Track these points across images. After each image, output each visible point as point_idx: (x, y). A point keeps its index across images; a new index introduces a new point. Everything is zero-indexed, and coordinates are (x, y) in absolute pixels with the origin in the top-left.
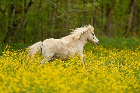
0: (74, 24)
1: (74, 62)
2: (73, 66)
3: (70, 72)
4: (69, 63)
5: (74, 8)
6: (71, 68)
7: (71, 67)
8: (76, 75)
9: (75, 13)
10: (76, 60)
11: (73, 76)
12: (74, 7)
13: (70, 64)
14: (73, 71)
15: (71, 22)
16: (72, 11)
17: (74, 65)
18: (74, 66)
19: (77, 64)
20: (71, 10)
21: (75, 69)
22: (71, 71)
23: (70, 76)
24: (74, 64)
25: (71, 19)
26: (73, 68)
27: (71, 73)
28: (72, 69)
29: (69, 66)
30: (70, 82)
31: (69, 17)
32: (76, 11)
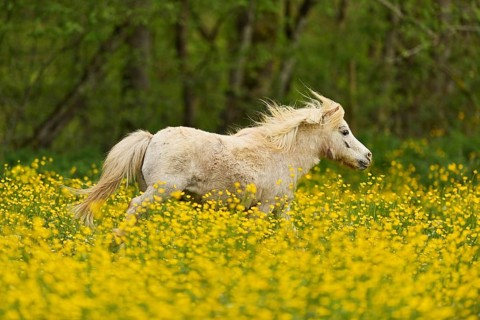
0: (463, 79)
1: (466, 217)
2: (461, 233)
3: (449, 252)
4: (448, 220)
5: (463, 21)
6: (454, 240)
7: (454, 235)
8: (475, 263)
9: (469, 37)
10: (472, 210)
11: (463, 269)
12: (466, 16)
13: (449, 225)
14: (461, 249)
15: (455, 70)
16: (458, 31)
17: (464, 227)
18: (465, 233)
19: (476, 224)
20: (453, 28)
21: (469, 242)
22: (453, 249)
23: (452, 266)
24: (463, 223)
25: (452, 60)
26: (462, 239)
27: (453, 255)
28: (458, 241)
29: (448, 230)
30: (451, 289)
31: (448, 53)
32: (471, 32)
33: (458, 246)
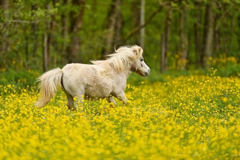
0: (14, 45)
1: (15, 109)
2: (12, 117)
3: (7, 125)
4: (6, 110)
5: (14, 18)
6: (9, 120)
7: (9, 117)
8: (19, 130)
9: (17, 26)
10: (18, 106)
11: (13, 133)
12: (16, 16)
13: (7, 113)
14: (12, 124)
15: (11, 41)
16: (12, 22)
17: (14, 114)
18: (15, 117)
19: (20, 113)
20: (10, 21)
21: (16, 121)
22: (9, 124)
23: (8, 132)
24: (14, 112)
25: (10, 36)
26: (13, 119)
27: (9, 127)
28: (11, 120)
29: (6, 115)
30: (8, 142)
31: (7, 33)
32: (19, 23)
33: (11, 123)
